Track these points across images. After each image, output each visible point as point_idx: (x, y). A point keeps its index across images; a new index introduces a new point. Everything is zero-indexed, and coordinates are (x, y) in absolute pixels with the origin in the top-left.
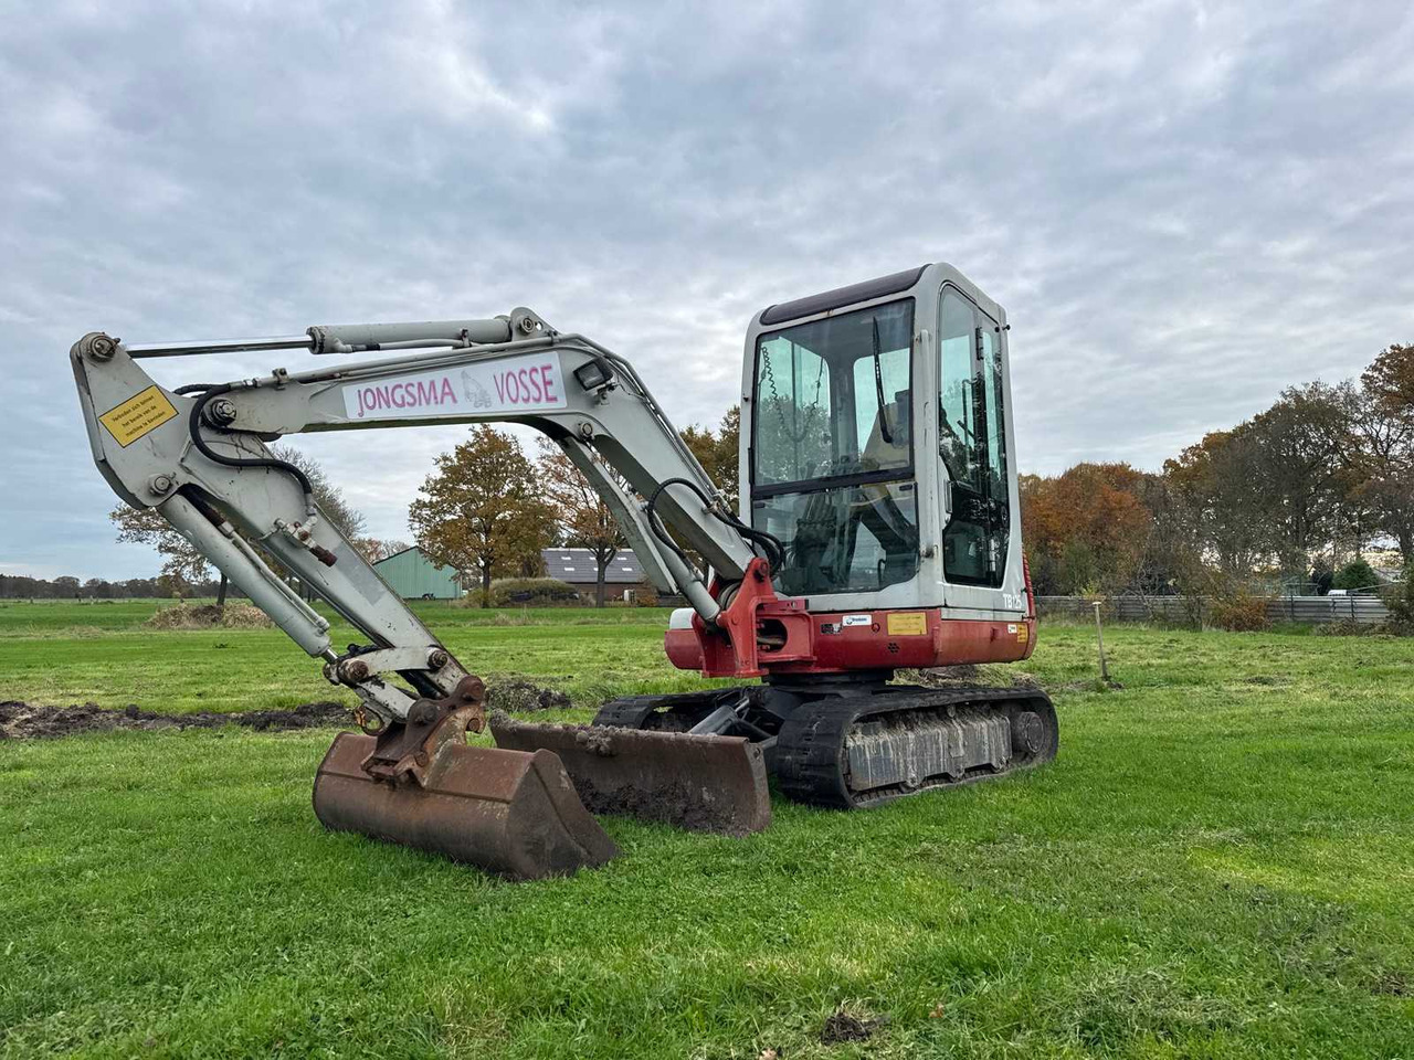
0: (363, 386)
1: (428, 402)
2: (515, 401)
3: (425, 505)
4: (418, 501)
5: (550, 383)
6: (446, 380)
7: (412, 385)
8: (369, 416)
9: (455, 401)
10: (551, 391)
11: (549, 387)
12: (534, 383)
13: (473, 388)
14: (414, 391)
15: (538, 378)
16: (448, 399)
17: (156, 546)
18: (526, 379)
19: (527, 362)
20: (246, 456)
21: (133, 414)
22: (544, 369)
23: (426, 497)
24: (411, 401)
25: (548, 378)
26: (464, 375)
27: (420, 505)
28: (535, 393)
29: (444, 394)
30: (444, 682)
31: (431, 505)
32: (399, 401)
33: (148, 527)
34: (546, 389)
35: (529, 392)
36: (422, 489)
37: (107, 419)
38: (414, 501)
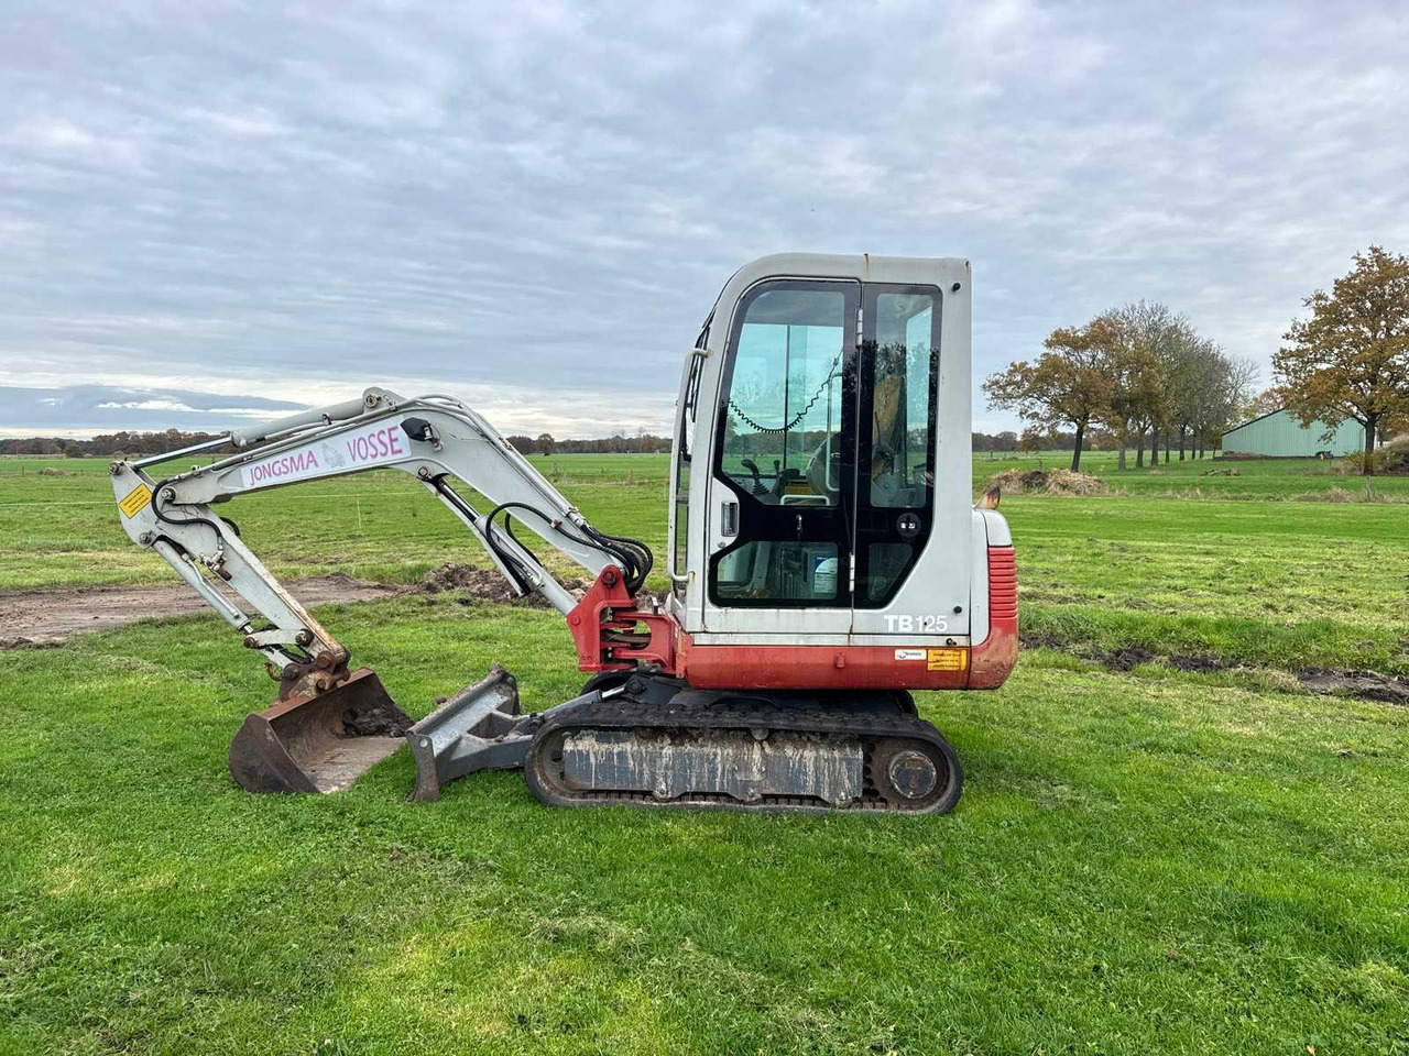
0: (253, 466)
1: (297, 469)
2: (364, 459)
3: (1291, 354)
4: (1283, 351)
5: (396, 439)
6: (310, 452)
7: (286, 460)
8: (258, 484)
9: (317, 465)
10: (397, 446)
11: (394, 444)
12: (381, 442)
13: (330, 454)
14: (287, 463)
15: (385, 438)
16: (312, 465)
17: (1018, 413)
18: (375, 441)
19: (375, 428)
20: (190, 517)
21: (133, 501)
22: (390, 430)
23: (1292, 345)
24: (285, 470)
25: (393, 437)
26: (324, 446)
27: (1285, 355)
28: (381, 449)
29: (309, 462)
30: (311, 652)
31: (1299, 354)
32: (277, 472)
33: (1010, 396)
34: (392, 445)
35: (376, 450)
36: (1287, 337)
37: (122, 505)
38: (1278, 351)
